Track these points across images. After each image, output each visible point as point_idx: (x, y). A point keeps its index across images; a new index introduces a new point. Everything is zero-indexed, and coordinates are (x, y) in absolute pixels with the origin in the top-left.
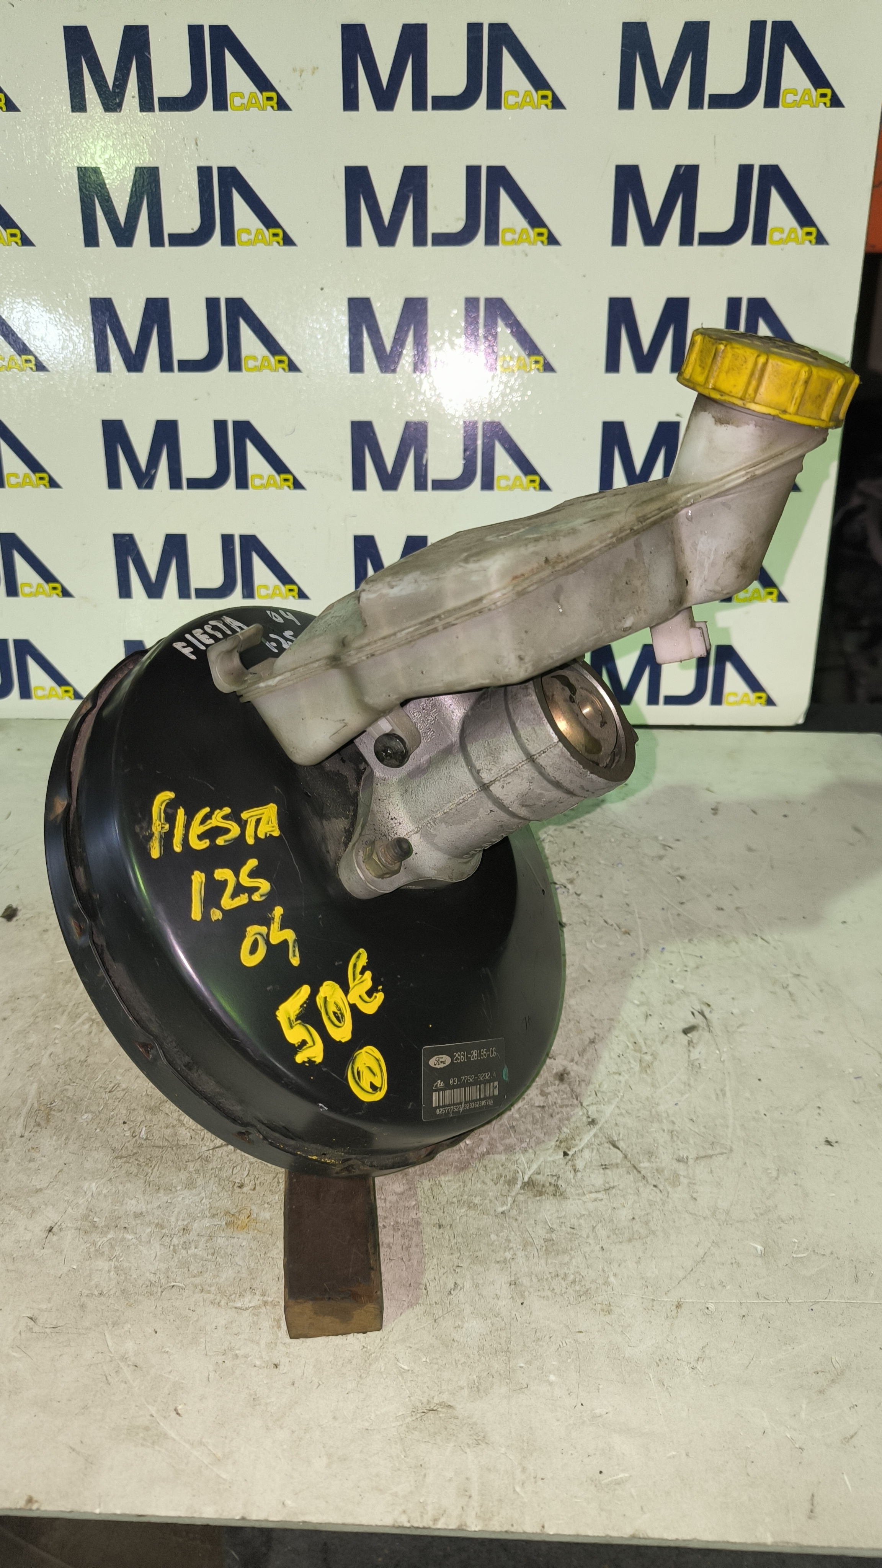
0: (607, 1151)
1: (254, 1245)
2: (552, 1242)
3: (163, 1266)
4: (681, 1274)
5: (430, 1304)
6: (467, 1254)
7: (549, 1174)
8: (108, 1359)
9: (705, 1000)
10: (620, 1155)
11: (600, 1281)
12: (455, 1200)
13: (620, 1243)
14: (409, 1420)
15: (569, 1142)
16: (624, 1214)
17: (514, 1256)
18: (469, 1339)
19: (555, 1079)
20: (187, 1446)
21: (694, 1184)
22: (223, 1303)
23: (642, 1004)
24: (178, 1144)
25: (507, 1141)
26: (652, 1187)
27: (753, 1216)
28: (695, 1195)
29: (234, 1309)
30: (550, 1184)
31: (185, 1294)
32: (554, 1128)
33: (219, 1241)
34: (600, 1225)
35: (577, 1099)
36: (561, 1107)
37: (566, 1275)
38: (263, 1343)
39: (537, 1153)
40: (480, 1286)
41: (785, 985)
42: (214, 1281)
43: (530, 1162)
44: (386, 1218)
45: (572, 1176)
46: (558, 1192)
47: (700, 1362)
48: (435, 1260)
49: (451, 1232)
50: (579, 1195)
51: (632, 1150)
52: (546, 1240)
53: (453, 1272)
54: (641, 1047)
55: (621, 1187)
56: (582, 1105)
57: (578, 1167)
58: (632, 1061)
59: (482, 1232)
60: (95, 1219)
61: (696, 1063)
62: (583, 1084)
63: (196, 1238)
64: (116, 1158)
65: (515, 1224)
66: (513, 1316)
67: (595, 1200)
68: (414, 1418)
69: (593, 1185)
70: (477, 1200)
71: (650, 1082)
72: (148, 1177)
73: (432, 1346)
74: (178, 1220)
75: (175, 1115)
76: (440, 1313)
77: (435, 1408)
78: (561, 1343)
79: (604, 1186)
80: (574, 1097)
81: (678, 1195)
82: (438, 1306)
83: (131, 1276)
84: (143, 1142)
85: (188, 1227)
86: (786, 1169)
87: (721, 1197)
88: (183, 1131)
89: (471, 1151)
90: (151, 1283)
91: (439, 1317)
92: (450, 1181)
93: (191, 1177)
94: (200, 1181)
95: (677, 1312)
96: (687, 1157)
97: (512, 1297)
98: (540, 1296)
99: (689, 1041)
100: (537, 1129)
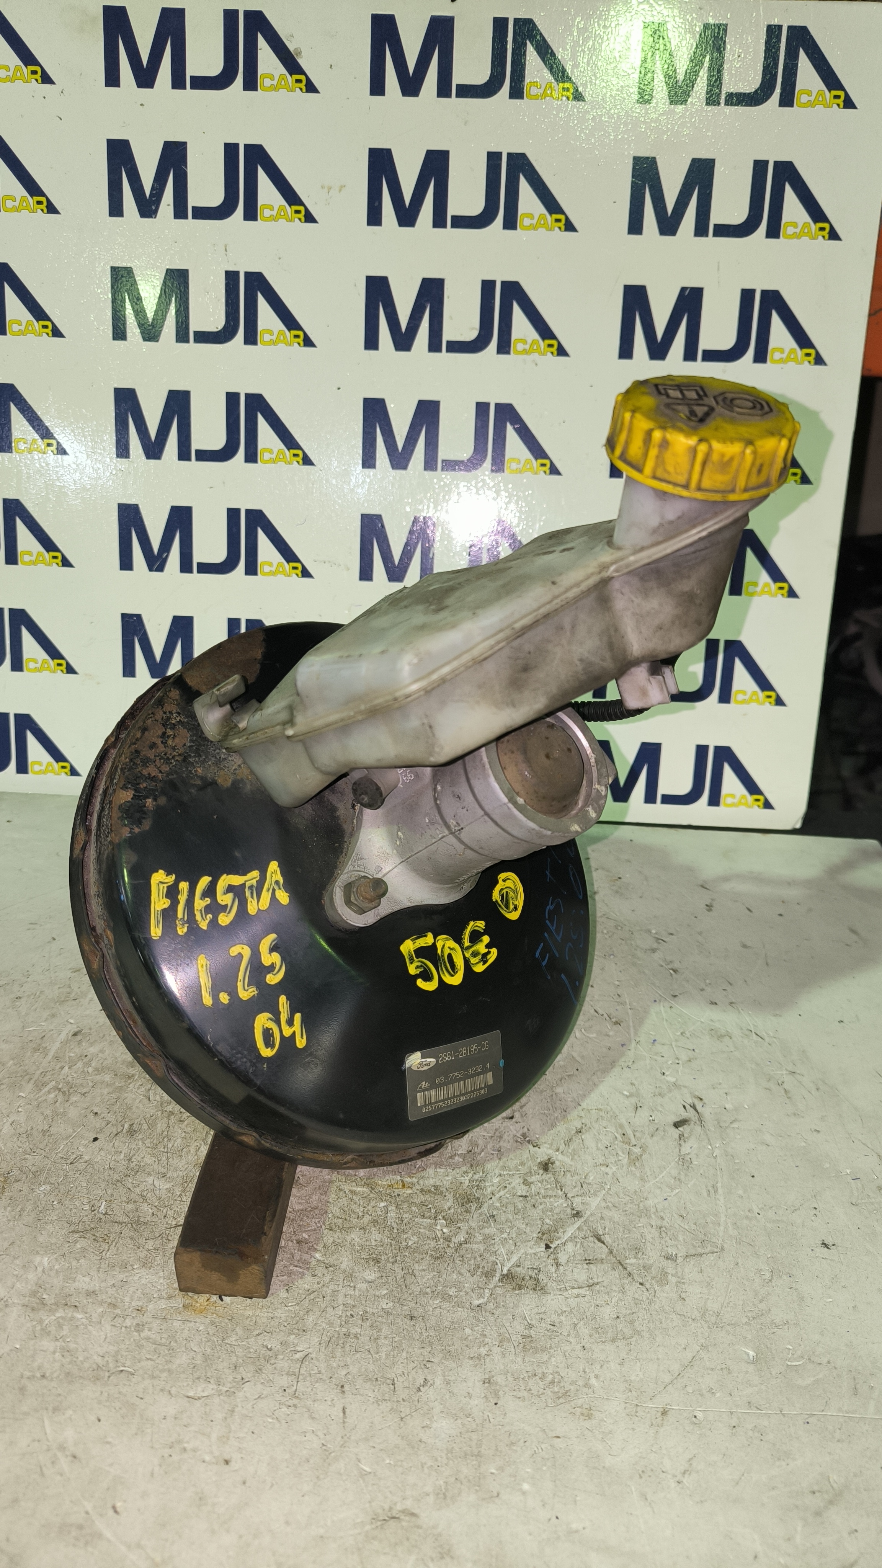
0: (592, 1245)
1: (212, 1330)
2: (530, 1339)
3: (112, 1349)
4: (667, 1378)
5: (398, 1401)
6: (439, 1348)
7: (530, 1267)
8: (45, 1447)
9: (697, 1094)
10: (605, 1250)
11: (581, 1383)
12: (428, 1290)
13: (603, 1342)
14: (368, 1527)
15: (552, 1235)
16: (607, 1312)
17: (490, 1353)
18: (437, 1441)
19: (539, 1168)
20: (124, 1549)
21: (683, 1283)
22: (174, 1391)
23: (631, 1095)
24: (138, 1221)
25: (486, 1231)
26: (638, 1285)
27: (745, 1320)
28: (683, 1295)
29: (186, 1399)
30: (531, 1277)
31: (133, 1380)
32: (536, 1220)
33: (174, 1324)
34: (581, 1322)
35: (562, 1190)
36: (544, 1197)
37: (544, 1374)
38: (214, 1436)
39: (518, 1244)
40: (452, 1383)
41: (780, 1082)
42: (166, 1367)
43: (510, 1253)
44: (354, 1306)
45: (554, 1270)
46: (538, 1287)
47: (686, 1476)
48: (404, 1354)
49: (423, 1324)
50: (560, 1290)
51: (618, 1245)
52: (523, 1337)
53: (423, 1367)
54: (630, 1139)
55: (605, 1284)
56: (566, 1196)
57: (560, 1261)
58: (620, 1153)
59: (456, 1326)
60: (44, 1296)
61: (687, 1158)
62: (568, 1175)
63: (150, 1320)
64: (73, 1232)
65: (491, 1318)
66: (486, 1417)
67: (578, 1296)
68: (373, 1526)
69: (575, 1281)
70: (452, 1292)
71: (638, 1175)
72: (104, 1253)
73: (397, 1446)
74: (132, 1300)
75: (138, 1190)
76: (408, 1411)
77: (397, 1516)
78: (536, 1449)
79: (587, 1281)
80: (559, 1188)
81: (665, 1295)
82: (405, 1403)
83: (77, 1358)
84: (102, 1216)
85: (142, 1308)
86: (780, 1271)
87: (711, 1298)
88: (145, 1207)
89: (448, 1239)
90: (99, 1366)
91: (406, 1416)
92: (424, 1270)
93: (149, 1255)
94: (159, 1260)
95: (663, 1420)
96: (676, 1254)
97: (485, 1396)
98: (515, 1397)
99: (680, 1135)
100: (518, 1219)
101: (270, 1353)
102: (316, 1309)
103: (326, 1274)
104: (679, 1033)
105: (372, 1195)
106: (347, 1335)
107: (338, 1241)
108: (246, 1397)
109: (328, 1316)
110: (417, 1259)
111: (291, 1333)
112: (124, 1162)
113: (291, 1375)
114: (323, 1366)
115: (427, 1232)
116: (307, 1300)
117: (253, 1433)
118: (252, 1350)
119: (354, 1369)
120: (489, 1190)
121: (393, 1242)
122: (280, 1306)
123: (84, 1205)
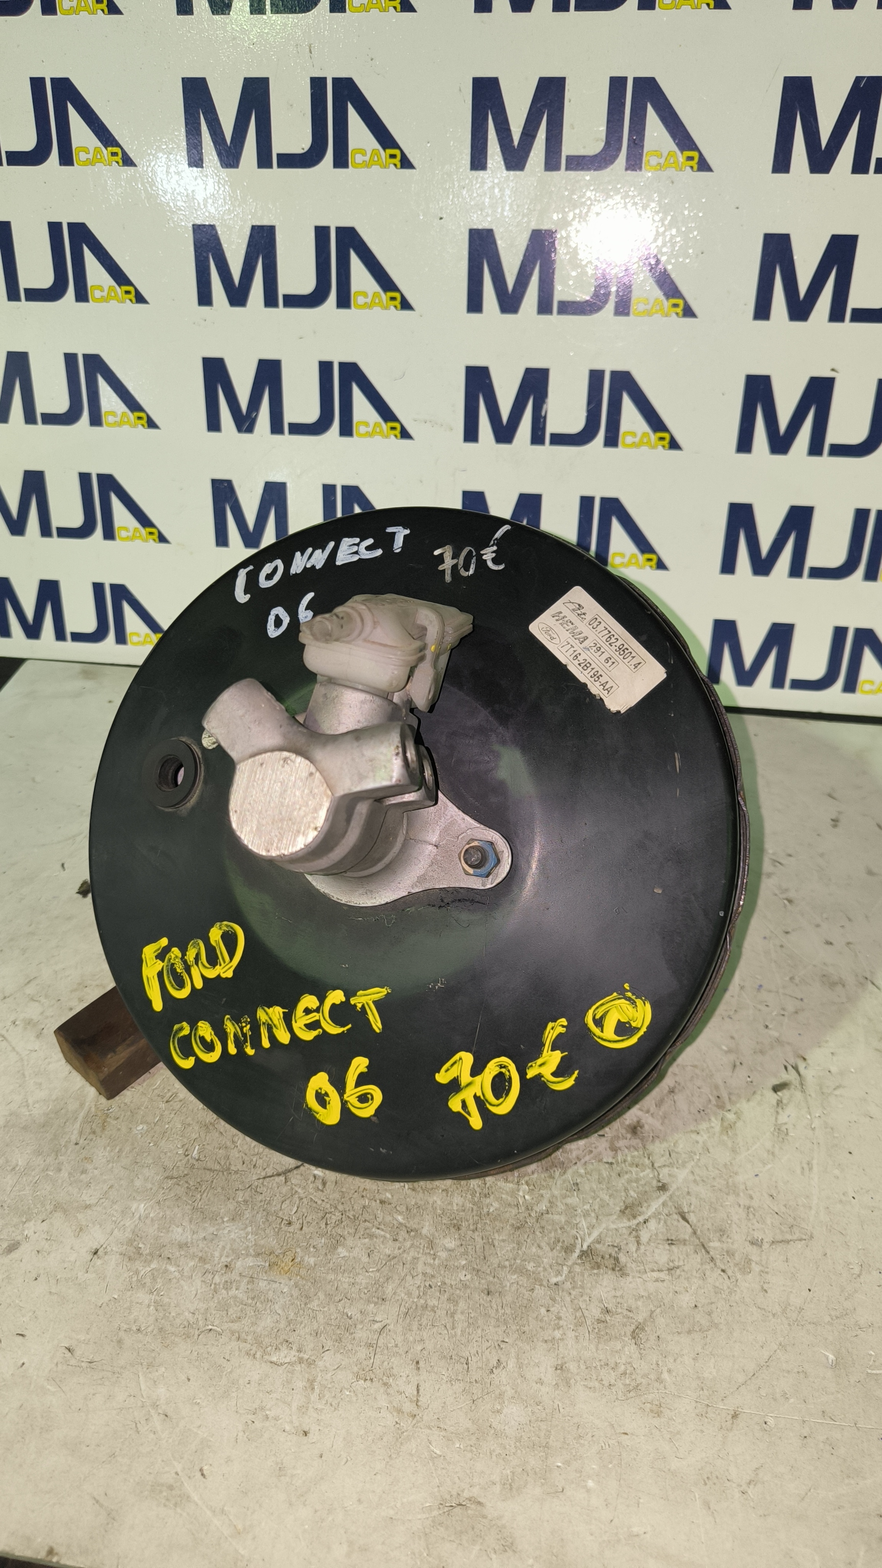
0: (675, 1223)
1: (296, 1292)
2: (605, 1324)
3: (202, 1306)
4: (741, 1378)
5: (470, 1382)
6: (514, 1328)
7: (610, 1244)
8: (140, 1404)
9: (801, 1052)
10: (689, 1230)
11: (653, 1376)
12: (507, 1263)
13: (679, 1333)
14: (435, 1513)
15: (636, 1209)
16: (686, 1300)
17: (564, 1337)
18: (506, 1428)
19: (627, 1131)
20: (209, 1513)
21: (767, 1273)
22: (258, 1355)
23: (730, 1051)
24: (229, 1169)
25: (569, 1201)
26: (720, 1272)
27: (827, 1319)
28: (766, 1286)
29: (269, 1363)
30: (610, 1255)
31: (221, 1340)
32: (620, 1191)
33: (260, 1284)
34: (658, 1310)
35: (649, 1158)
36: (631, 1166)
37: (616, 1364)
38: (294, 1406)
39: (600, 1217)
40: (524, 1367)
42: (252, 1329)
43: (592, 1227)
44: (433, 1276)
45: (634, 1249)
46: (617, 1267)
47: (752, 1486)
48: (479, 1331)
49: (499, 1300)
50: (640, 1272)
51: (703, 1225)
52: (599, 1322)
53: (497, 1347)
54: (724, 1103)
55: (686, 1268)
56: (653, 1165)
57: (642, 1238)
58: (713, 1119)
59: (532, 1305)
60: (140, 1245)
61: (784, 1128)
62: (657, 1141)
63: (238, 1278)
64: (167, 1178)
65: (568, 1299)
66: (556, 1406)
67: (657, 1280)
68: (441, 1512)
69: (656, 1263)
70: (530, 1266)
71: (730, 1145)
72: (196, 1203)
73: (468, 1430)
74: (221, 1255)
76: (480, 1394)
77: (464, 1503)
78: (603, 1445)
79: (668, 1264)
80: (646, 1155)
81: (747, 1285)
82: (477, 1385)
83: (170, 1313)
84: (195, 1162)
85: (231, 1264)
86: (870, 1266)
87: (794, 1291)
88: (236, 1155)
89: (529, 1208)
90: (189, 1324)
91: (478, 1399)
93: (239, 1208)
94: (247, 1214)
95: (733, 1423)
96: (762, 1239)
97: (556, 1384)
98: (586, 1386)
99: (778, 1100)
100: (603, 1189)
101: (350, 1321)
102: (396, 1277)
103: (407, 1239)
104: (787, 978)
106: (425, 1307)
107: (420, 1203)
108: (325, 1367)
109: (407, 1285)
110: (497, 1228)
111: (370, 1301)
113: (369, 1347)
114: (399, 1339)
115: (509, 1198)
116: (388, 1267)
117: (331, 1405)
118: (332, 1317)
119: (429, 1345)
120: (574, 1154)
121: (475, 1208)
122: (361, 1272)
123: (179, 1148)
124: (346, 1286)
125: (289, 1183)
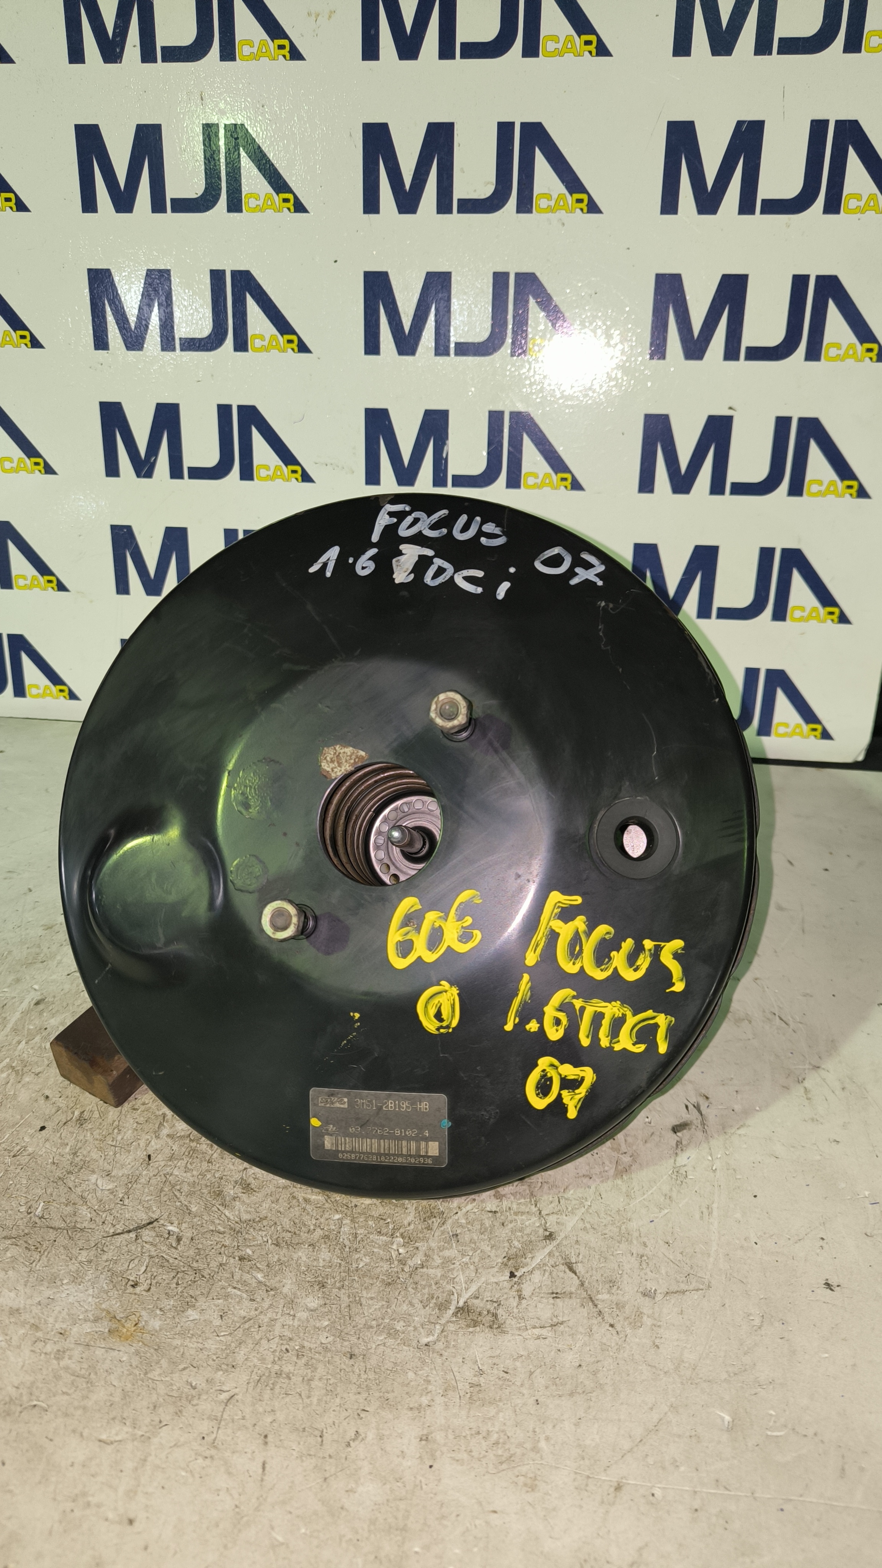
0: (561, 1274)
1: (135, 1361)
2: (478, 1388)
3: (28, 1379)
4: (626, 1445)
5: (324, 1458)
6: (377, 1394)
7: (489, 1299)
9: (703, 1091)
10: (576, 1282)
11: (528, 1445)
12: (374, 1323)
13: (560, 1396)
15: (519, 1260)
16: (569, 1359)
17: (432, 1403)
18: (360, 1509)
21: (659, 1327)
22: (86, 1433)
24: (75, 1227)
25: (447, 1253)
26: (607, 1327)
27: (724, 1376)
28: (657, 1341)
29: (98, 1443)
30: (488, 1312)
31: (45, 1417)
32: (503, 1241)
33: (97, 1352)
34: (539, 1370)
35: (536, 1205)
36: (516, 1214)
37: (488, 1432)
38: (121, 1490)
39: (479, 1271)
40: (385, 1439)
41: (800, 1079)
42: (82, 1403)
43: (470, 1281)
44: (291, 1339)
45: (515, 1304)
46: (496, 1324)
48: (338, 1400)
49: (362, 1364)
50: (520, 1329)
51: (591, 1276)
52: (472, 1385)
53: (356, 1417)
54: (619, 1145)
55: (571, 1324)
56: (540, 1213)
57: (524, 1292)
58: (607, 1163)
59: (398, 1368)
61: (682, 1171)
62: (546, 1187)
63: (72, 1347)
64: (5, 1238)
65: (439, 1361)
66: (418, 1482)
67: (538, 1338)
69: (539, 1319)
70: (399, 1326)
71: (624, 1190)
72: (34, 1264)
73: (315, 1513)
74: (56, 1321)
75: (79, 1190)
76: (333, 1470)
78: (469, 1525)
79: (551, 1320)
80: (533, 1203)
81: (637, 1340)
82: (331, 1460)
84: (37, 1220)
85: (65, 1331)
86: (772, 1317)
87: (689, 1346)
88: (84, 1212)
89: (402, 1262)
90: (11, 1399)
91: (331, 1476)
92: (372, 1298)
93: (81, 1268)
94: (90, 1275)
95: (616, 1497)
96: (656, 1290)
97: (420, 1457)
98: (453, 1459)
99: (677, 1141)
100: (483, 1240)
101: (193, 1392)
102: (250, 1341)
103: (265, 1299)
105: (327, 1205)
106: (279, 1374)
107: (283, 1259)
108: (161, 1444)
109: (261, 1349)
110: (366, 1284)
111: (218, 1370)
112: (68, 1157)
113: (212, 1420)
114: (248, 1410)
115: (382, 1252)
116: (241, 1330)
117: (163, 1488)
118: (175, 1388)
119: (280, 1416)
121: (343, 1263)
122: (211, 1336)
123: (21, 1205)
124: (193, 1352)
125: (139, 1241)
